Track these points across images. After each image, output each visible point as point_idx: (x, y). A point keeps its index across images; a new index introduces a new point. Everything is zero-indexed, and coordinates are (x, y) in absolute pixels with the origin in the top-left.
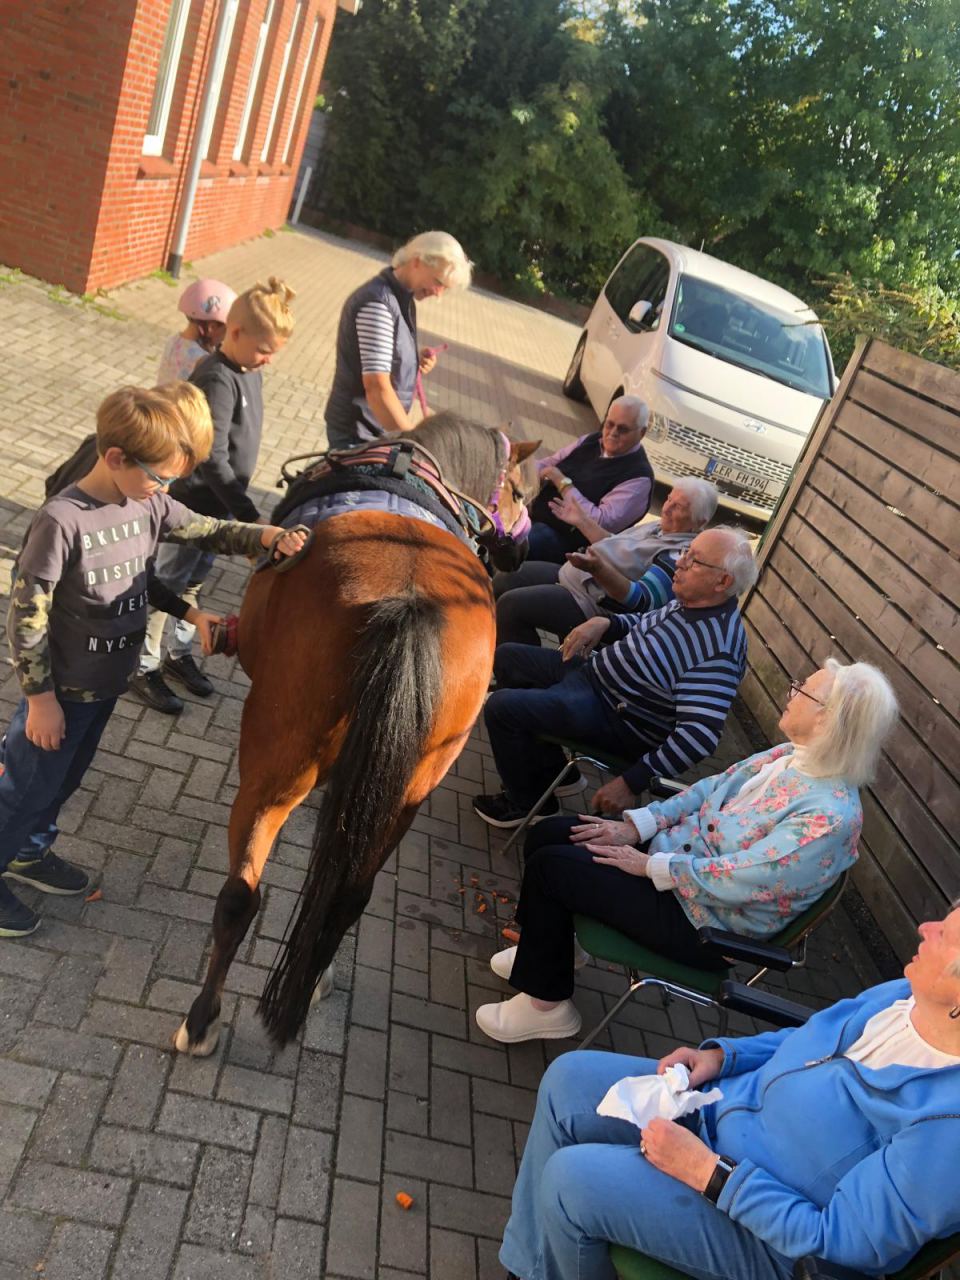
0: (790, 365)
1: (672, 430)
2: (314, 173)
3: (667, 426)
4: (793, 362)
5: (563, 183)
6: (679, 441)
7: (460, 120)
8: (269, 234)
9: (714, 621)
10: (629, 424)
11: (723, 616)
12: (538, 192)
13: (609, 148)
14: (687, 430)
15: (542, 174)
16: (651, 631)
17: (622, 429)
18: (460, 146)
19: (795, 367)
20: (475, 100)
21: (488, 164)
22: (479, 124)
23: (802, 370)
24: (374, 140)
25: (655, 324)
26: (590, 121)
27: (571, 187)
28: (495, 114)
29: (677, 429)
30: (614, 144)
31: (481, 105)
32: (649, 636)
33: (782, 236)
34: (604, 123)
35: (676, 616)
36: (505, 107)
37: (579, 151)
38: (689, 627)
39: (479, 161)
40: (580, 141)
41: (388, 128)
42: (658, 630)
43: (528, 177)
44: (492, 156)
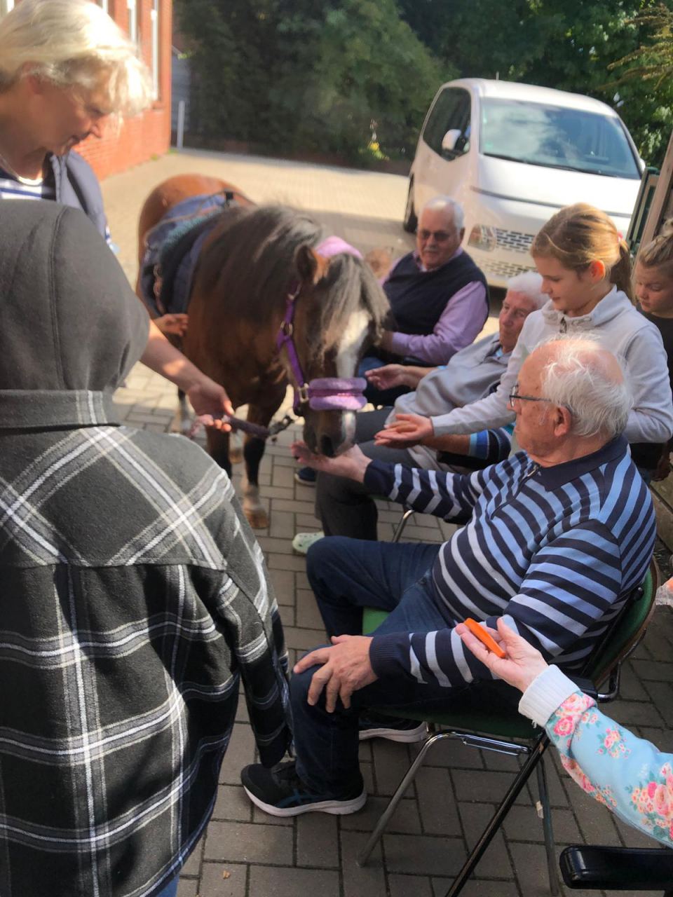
0: (595, 157)
1: (499, 238)
2: (186, 106)
3: (495, 235)
4: (597, 153)
5: (379, 67)
6: (508, 246)
7: (290, 36)
8: (154, 158)
9: (586, 478)
10: (444, 228)
11: (603, 468)
12: (361, 79)
13: (410, 30)
14: (514, 234)
15: (361, 64)
16: (499, 513)
17: (440, 236)
18: (294, 58)
19: (600, 158)
20: (297, 18)
21: (318, 66)
22: (306, 36)
23: (607, 159)
24: (227, 69)
25: (466, 147)
26: (390, 12)
27: (386, 70)
28: (315, 25)
29: (504, 235)
30: (413, 25)
31: (303, 20)
32: (498, 522)
33: (562, 69)
34: (401, 12)
35: (531, 484)
36: (321, 17)
37: (386, 38)
38: (550, 497)
39: (310, 67)
40: (386, 30)
41: (236, 58)
42: (509, 510)
43: (350, 69)
44: (319, 58)
